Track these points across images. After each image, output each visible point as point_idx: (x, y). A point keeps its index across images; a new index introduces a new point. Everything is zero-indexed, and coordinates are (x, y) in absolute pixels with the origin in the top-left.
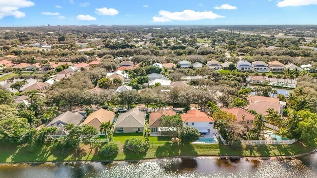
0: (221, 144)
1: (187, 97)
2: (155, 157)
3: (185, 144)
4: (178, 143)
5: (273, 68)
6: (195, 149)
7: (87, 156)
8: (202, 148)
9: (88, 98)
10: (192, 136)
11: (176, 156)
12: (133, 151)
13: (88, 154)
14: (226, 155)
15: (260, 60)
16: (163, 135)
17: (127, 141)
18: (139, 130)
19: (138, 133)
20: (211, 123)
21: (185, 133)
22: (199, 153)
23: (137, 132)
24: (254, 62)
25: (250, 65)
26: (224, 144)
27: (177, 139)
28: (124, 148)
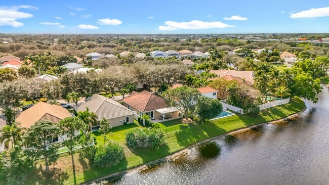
2: (183, 147)
4: (195, 124)
6: (219, 126)
14: (253, 125)
15: (171, 50)
18: (127, 121)
20: (214, 94)
22: (226, 130)
23: (125, 124)
24: (167, 52)
25: (164, 54)
26: (242, 113)
27: (189, 119)
28: (130, 147)
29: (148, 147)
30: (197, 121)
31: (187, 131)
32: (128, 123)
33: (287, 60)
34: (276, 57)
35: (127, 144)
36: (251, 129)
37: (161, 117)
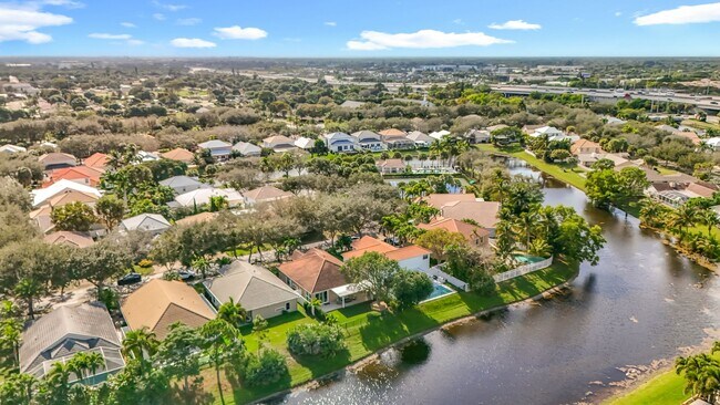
0: (460, 293)
2: (371, 352)
4: (390, 311)
5: (392, 142)
6: (428, 314)
14: (481, 310)
15: (364, 129)
16: (347, 305)
18: (288, 308)
19: (289, 313)
20: (425, 257)
23: (284, 312)
24: (357, 134)
25: (352, 140)
26: (467, 290)
27: (383, 303)
28: (294, 354)
29: (320, 353)
30: (394, 307)
31: (378, 324)
32: (289, 311)
33: (582, 158)
34: (563, 151)
35: (289, 350)
36: (478, 318)
37: (339, 300)
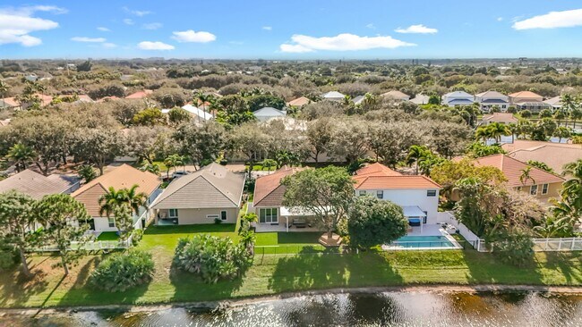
0: (468, 251)
1: (355, 135)
2: (271, 291)
3: (362, 250)
4: (341, 249)
6: (394, 266)
7: (48, 292)
8: (413, 261)
9: (90, 138)
10: (385, 223)
11: (335, 287)
12: (201, 274)
13: (52, 285)
14: (490, 284)
16: (294, 230)
17: (183, 244)
18: (224, 217)
19: (222, 223)
20: (431, 194)
21: (364, 214)
22: (406, 277)
23: (218, 222)
24: (481, 94)
25: (472, 99)
26: (478, 248)
27: (336, 237)
31: (308, 260)
35: (173, 260)
36: (478, 292)
